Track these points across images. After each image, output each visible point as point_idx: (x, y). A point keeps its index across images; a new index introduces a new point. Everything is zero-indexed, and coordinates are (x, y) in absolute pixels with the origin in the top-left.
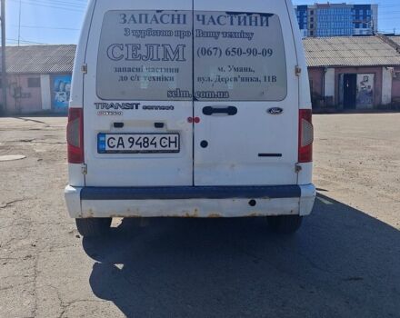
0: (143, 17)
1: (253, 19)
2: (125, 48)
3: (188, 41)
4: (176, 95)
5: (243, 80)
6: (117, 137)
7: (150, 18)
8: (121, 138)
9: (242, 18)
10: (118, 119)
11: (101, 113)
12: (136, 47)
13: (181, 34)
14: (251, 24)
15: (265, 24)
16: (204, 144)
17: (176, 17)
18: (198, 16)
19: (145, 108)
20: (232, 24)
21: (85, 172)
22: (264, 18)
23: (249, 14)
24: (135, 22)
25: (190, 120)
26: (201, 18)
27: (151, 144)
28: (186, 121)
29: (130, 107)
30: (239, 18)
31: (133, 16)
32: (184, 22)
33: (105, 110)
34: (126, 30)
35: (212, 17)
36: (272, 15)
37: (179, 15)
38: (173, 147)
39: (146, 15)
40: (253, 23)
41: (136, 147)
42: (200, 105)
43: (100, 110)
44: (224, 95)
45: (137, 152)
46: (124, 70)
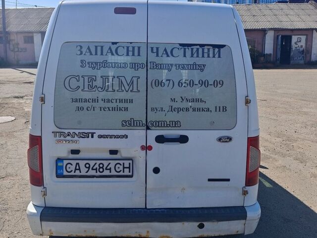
0: (99, 49)
1: (206, 51)
2: (81, 79)
3: (142, 73)
4: (130, 124)
5: (194, 110)
6: (74, 163)
7: (105, 50)
8: (78, 164)
9: (195, 50)
10: (75, 147)
11: (59, 141)
12: (92, 79)
13: (135, 66)
14: (203, 56)
15: (217, 56)
16: (156, 170)
17: (131, 49)
18: (152, 48)
19: (100, 137)
20: (185, 56)
21: (45, 194)
22: (217, 50)
23: (202, 46)
24: (91, 54)
25: (143, 148)
26: (155, 50)
27: (106, 169)
28: (139, 149)
29: (85, 136)
30: (192, 49)
31: (89, 48)
32: (139, 55)
33: (62, 138)
34: (82, 61)
35: (165, 50)
36: (225, 46)
37: (133, 48)
38: (127, 172)
39: (102, 47)
40: (206, 55)
41: (92, 173)
42: (154, 133)
43: (58, 138)
44: (176, 124)
45: (93, 177)
46: (81, 100)
